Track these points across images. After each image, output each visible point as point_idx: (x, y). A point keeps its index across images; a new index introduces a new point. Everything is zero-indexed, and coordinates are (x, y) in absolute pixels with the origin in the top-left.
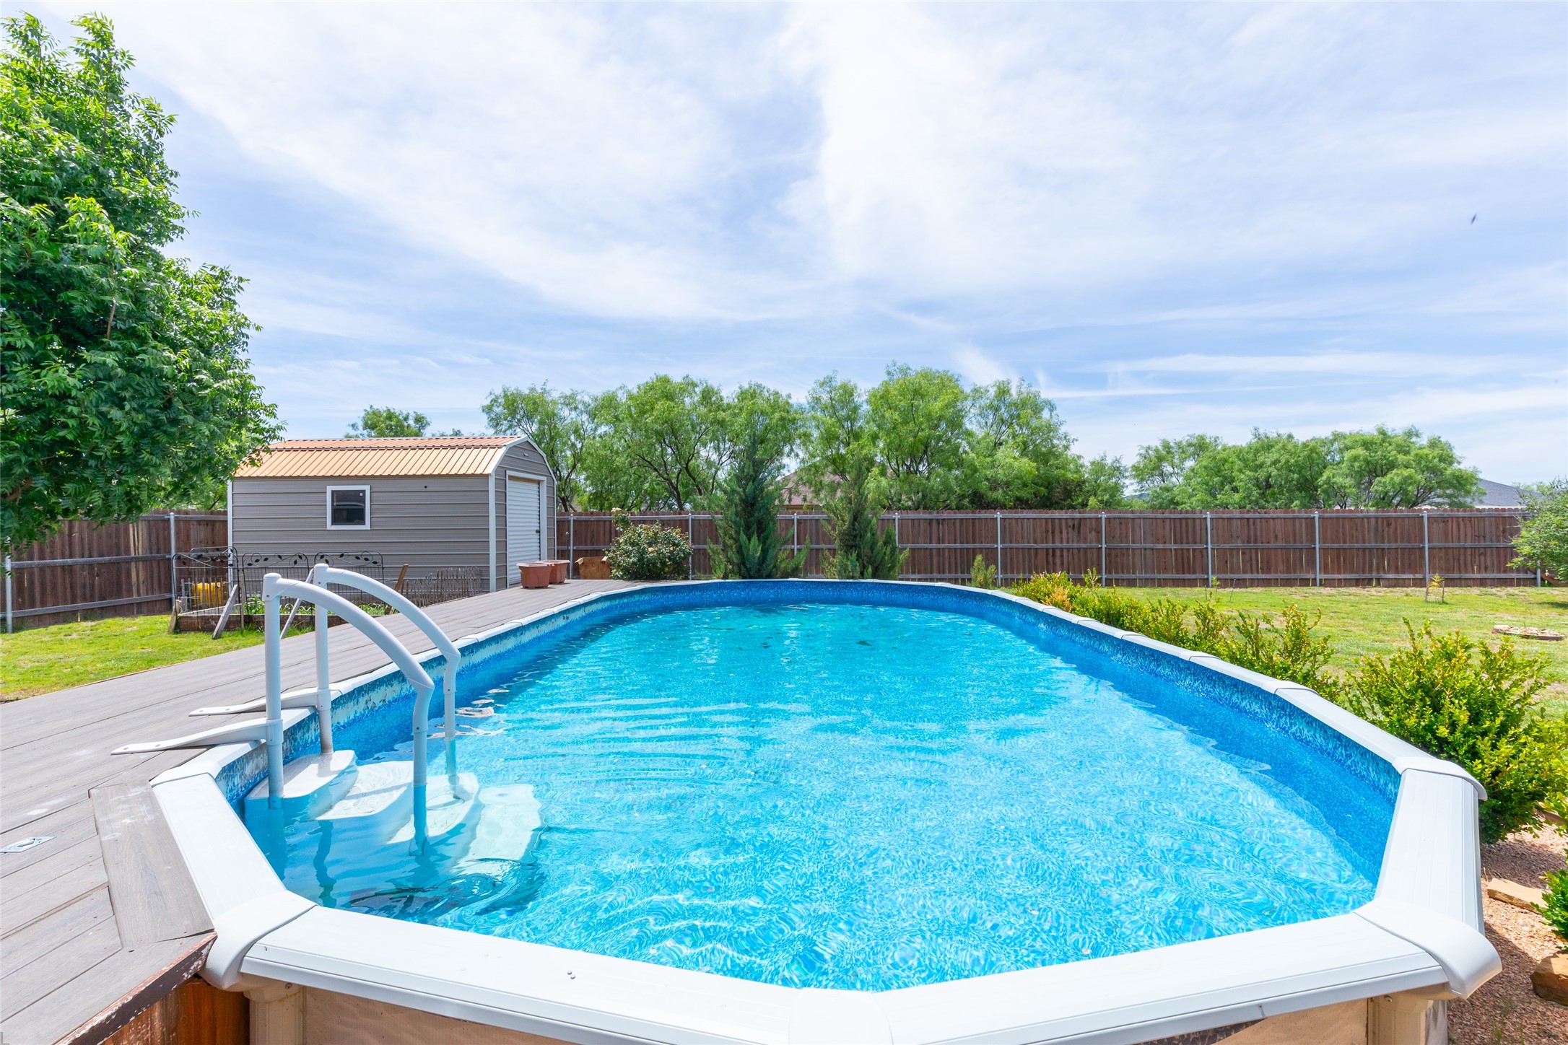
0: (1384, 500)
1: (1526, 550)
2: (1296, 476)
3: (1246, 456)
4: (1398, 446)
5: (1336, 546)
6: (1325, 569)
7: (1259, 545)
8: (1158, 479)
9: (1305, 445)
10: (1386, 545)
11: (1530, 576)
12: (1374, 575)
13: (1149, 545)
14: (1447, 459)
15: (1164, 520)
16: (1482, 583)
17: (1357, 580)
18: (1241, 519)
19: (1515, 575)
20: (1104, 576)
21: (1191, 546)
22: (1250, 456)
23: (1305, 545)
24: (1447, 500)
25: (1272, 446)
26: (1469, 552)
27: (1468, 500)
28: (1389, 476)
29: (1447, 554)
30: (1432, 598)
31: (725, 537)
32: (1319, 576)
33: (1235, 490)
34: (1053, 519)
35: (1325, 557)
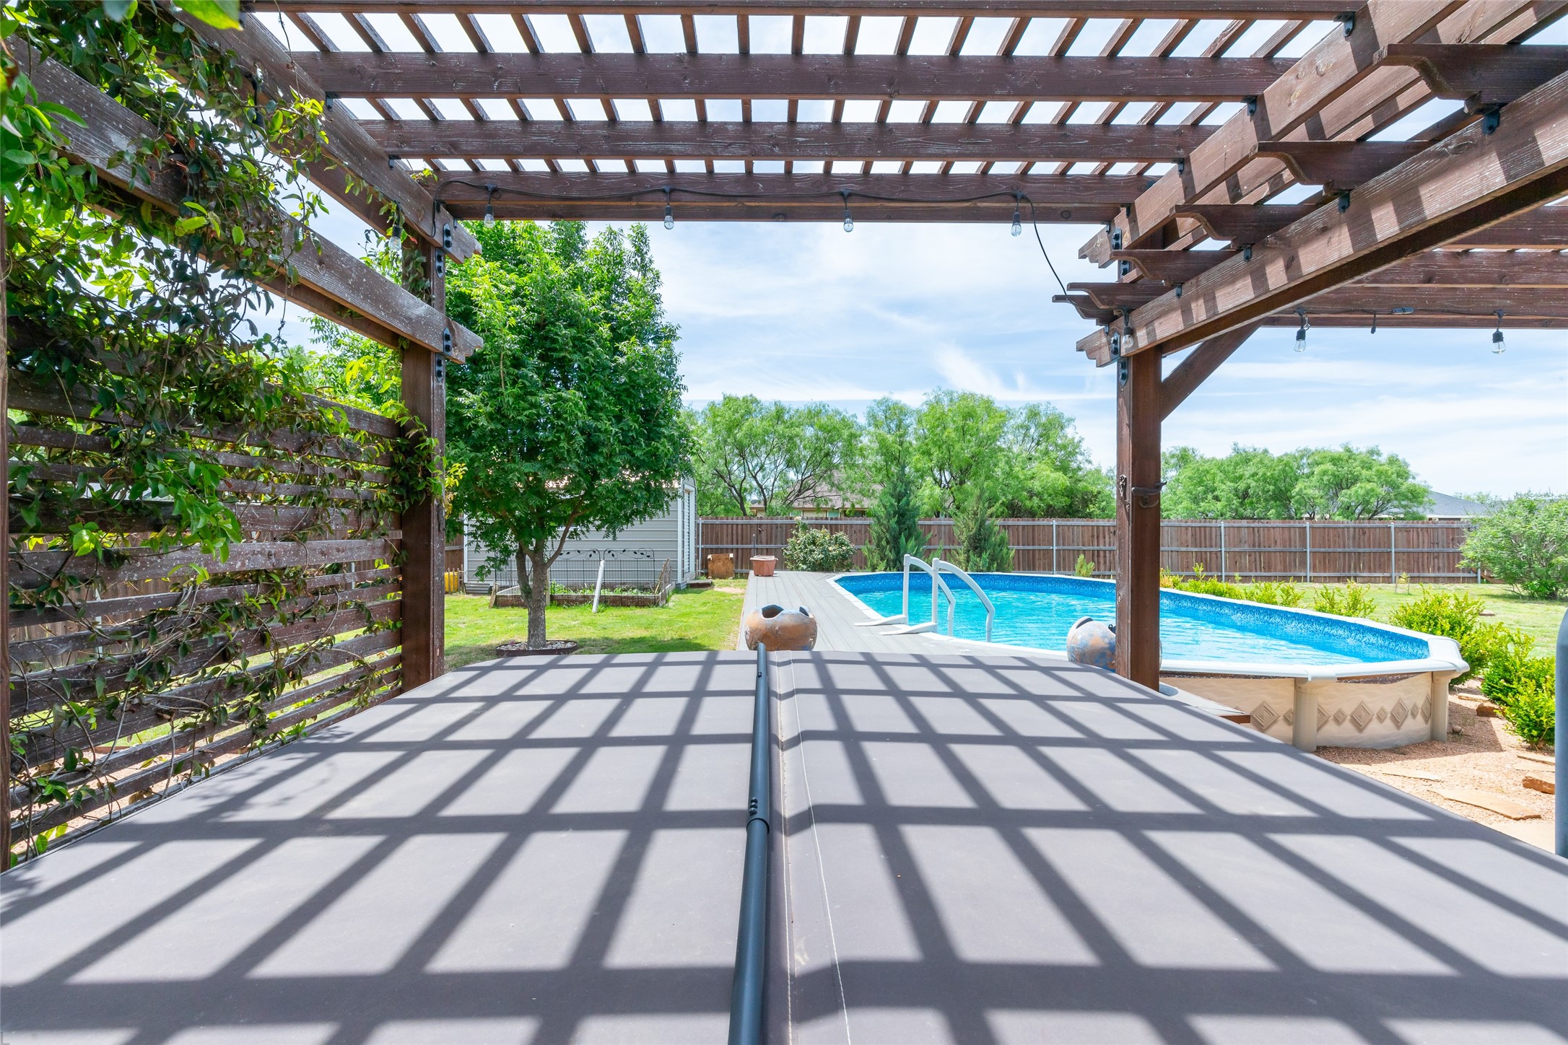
0: (1347, 510)
1: (1471, 554)
2: (1272, 487)
3: (1227, 468)
4: (1363, 462)
5: (1322, 550)
6: (1314, 569)
7: (1262, 549)
9: (1280, 460)
10: (1361, 550)
11: (1473, 575)
12: (1352, 574)
13: (1174, 548)
14: (1403, 474)
15: (1187, 528)
16: (1436, 580)
17: (1339, 577)
18: (1248, 527)
19: (1461, 575)
21: (1209, 549)
22: (1231, 468)
23: (1298, 549)
24: (1402, 510)
25: (1250, 460)
26: (1426, 556)
27: (1420, 510)
28: (1354, 489)
29: (1408, 557)
30: (1399, 591)
31: (880, 539)
32: (1309, 574)
33: (1217, 498)
34: (1098, 526)
35: (1314, 559)
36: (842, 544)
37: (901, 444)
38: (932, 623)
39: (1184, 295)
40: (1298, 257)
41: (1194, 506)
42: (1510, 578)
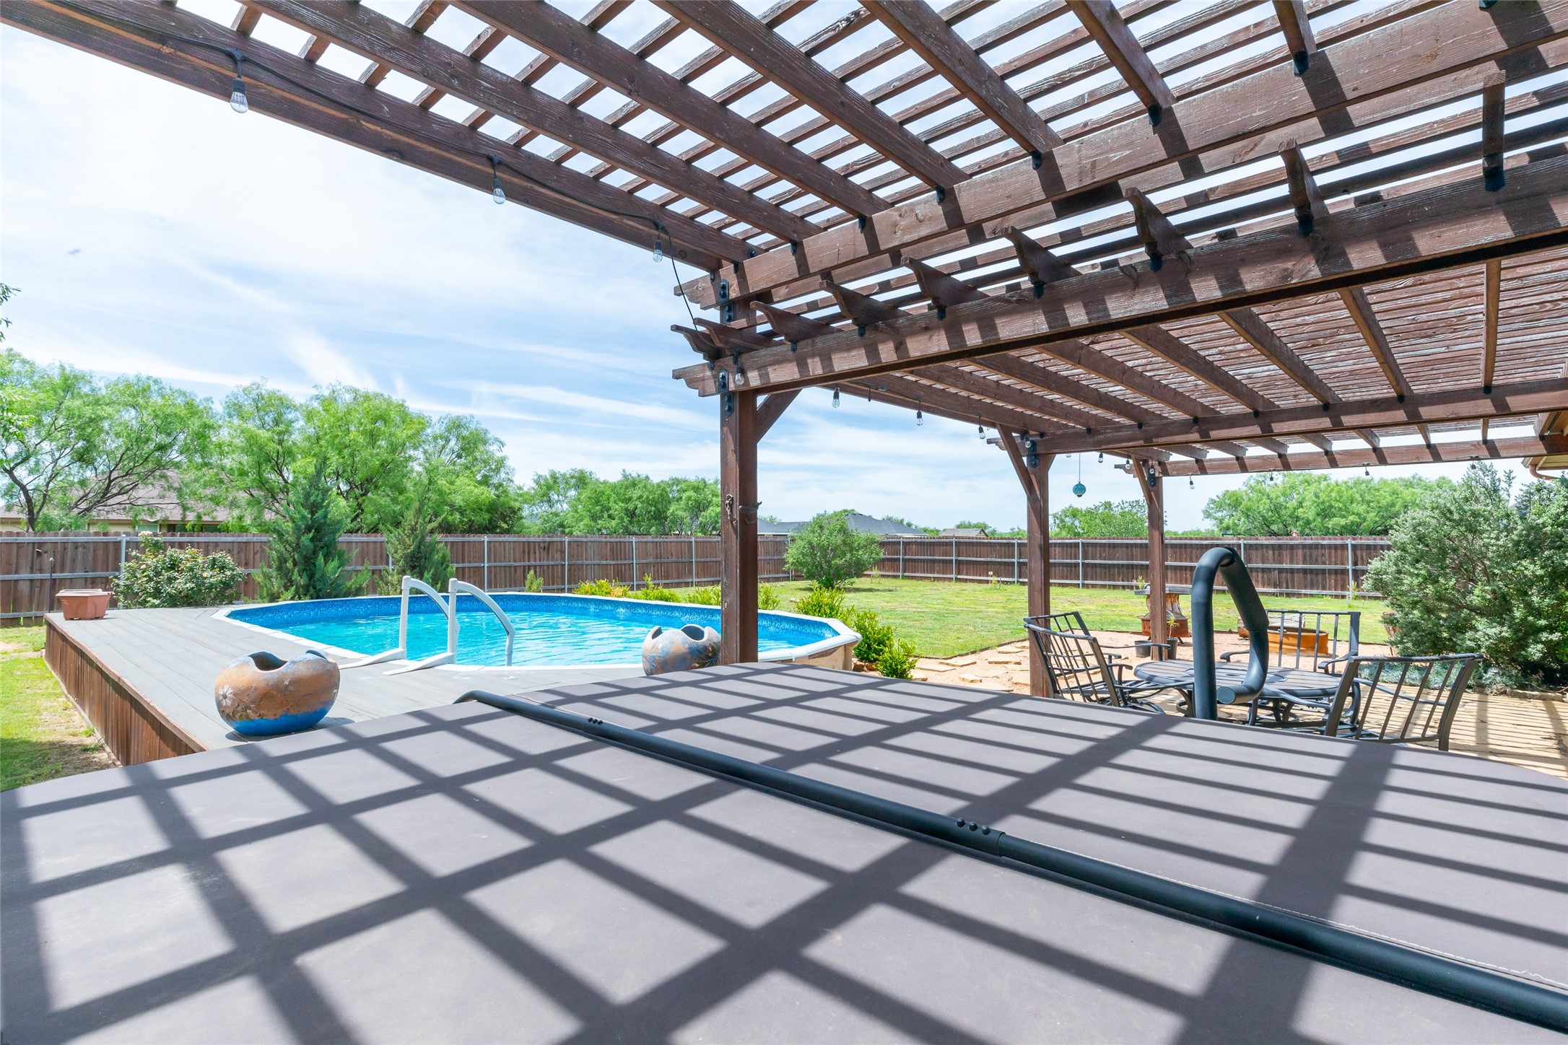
0: (703, 528)
1: (790, 560)
2: (653, 508)
3: (618, 491)
5: (703, 560)
6: (698, 576)
7: (663, 560)
8: (546, 505)
9: (659, 486)
11: (787, 575)
13: (597, 562)
15: (606, 543)
16: (768, 580)
18: (653, 542)
19: (781, 575)
20: (567, 587)
21: (623, 562)
22: (622, 491)
23: (687, 559)
25: (636, 484)
28: (707, 512)
31: (282, 561)
32: (695, 580)
33: (610, 517)
34: (529, 542)
35: (697, 568)
36: (222, 568)
37: (280, 442)
38: (448, 654)
39: (799, 351)
40: (905, 343)
41: (593, 524)
42: (811, 576)
